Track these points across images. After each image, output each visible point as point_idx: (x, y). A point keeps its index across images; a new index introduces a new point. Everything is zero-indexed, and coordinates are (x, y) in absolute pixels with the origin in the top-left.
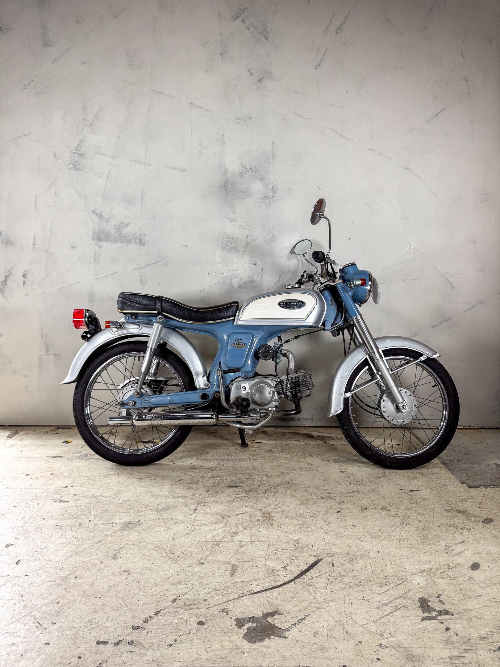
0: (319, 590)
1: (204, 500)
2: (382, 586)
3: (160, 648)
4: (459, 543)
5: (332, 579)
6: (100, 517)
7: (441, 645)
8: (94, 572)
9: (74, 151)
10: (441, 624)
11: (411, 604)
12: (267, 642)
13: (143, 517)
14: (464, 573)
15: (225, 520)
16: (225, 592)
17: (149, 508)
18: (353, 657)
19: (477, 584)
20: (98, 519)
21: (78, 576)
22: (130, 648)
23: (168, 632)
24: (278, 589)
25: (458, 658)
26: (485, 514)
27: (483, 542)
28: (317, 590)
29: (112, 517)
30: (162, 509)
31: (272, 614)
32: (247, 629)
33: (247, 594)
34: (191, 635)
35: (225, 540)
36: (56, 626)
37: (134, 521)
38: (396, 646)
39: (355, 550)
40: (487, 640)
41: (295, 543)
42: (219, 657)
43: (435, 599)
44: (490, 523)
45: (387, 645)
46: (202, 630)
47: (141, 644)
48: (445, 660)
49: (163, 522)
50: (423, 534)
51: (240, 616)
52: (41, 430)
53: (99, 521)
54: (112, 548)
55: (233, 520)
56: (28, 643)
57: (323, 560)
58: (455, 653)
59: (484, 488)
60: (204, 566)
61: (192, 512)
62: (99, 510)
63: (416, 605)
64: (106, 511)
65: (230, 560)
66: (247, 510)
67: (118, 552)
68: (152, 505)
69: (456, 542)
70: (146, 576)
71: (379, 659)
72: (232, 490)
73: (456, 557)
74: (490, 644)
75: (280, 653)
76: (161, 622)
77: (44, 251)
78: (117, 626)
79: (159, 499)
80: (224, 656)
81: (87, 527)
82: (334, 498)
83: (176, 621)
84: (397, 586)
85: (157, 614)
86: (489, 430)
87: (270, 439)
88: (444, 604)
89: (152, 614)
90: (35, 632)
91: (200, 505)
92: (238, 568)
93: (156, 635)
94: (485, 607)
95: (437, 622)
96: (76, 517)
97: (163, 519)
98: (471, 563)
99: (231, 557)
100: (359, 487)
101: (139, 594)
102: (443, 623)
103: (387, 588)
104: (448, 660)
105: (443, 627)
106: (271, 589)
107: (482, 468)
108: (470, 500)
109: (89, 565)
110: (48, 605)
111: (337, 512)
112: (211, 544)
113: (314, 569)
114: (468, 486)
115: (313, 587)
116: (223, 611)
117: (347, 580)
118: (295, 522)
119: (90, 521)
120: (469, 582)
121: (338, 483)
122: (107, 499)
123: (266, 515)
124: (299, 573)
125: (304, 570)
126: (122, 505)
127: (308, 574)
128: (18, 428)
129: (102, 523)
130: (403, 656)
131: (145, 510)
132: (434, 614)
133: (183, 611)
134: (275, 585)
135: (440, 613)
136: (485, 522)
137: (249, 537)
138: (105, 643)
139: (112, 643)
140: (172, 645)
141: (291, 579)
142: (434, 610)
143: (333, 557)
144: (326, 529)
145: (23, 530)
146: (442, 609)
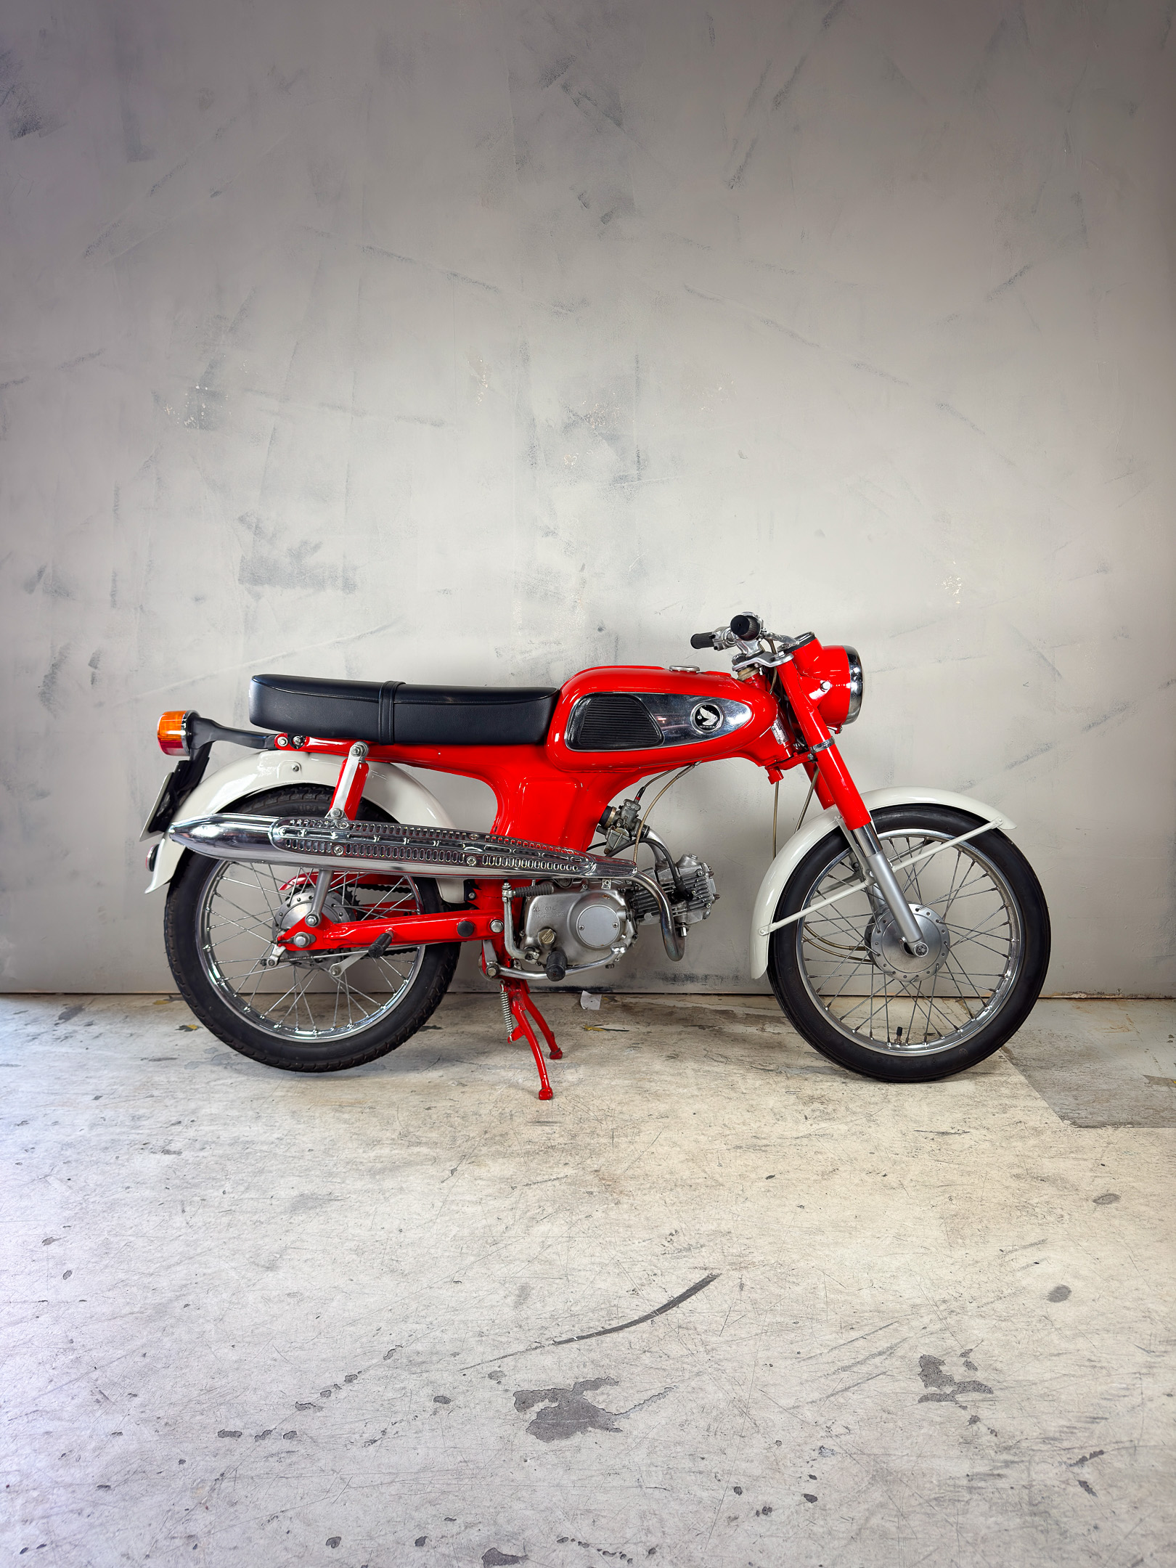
0: (703, 1338)
1: (476, 1151)
2: (843, 1331)
3: (349, 1447)
4: (1032, 1245)
5: (734, 1316)
6: (246, 1184)
7: (955, 1452)
8: (224, 1296)
9: (198, 387)
10: (960, 1409)
11: (902, 1369)
12: (577, 1438)
13: (338, 1186)
14: (1032, 1307)
15: (517, 1192)
16: (499, 1338)
17: (354, 1167)
18: (757, 1472)
19: (1056, 1329)
20: (242, 1188)
21: (191, 1303)
22: (287, 1444)
23: (369, 1416)
24: (614, 1335)
25: (987, 1478)
26: (1100, 1187)
27: (1084, 1244)
28: (699, 1337)
29: (271, 1186)
30: (382, 1171)
31: (595, 1384)
32: (538, 1413)
33: (547, 1343)
34: (419, 1423)
35: (512, 1233)
36: (137, 1401)
37: (320, 1193)
38: (855, 1450)
39: (795, 1257)
40: (1057, 1444)
41: (664, 1240)
42: (471, 1467)
43: (955, 1359)
44: (1108, 1204)
45: (836, 1449)
46: (443, 1413)
47: (311, 1438)
48: (957, 1481)
49: (382, 1197)
50: (953, 1225)
51: (526, 1386)
52: (133, 1004)
53: (243, 1192)
54: (267, 1247)
55: (533, 1195)
56: (78, 1433)
57: (721, 1277)
58: (982, 1468)
59: (1110, 1130)
60: (459, 1286)
61: (446, 1177)
62: (246, 1170)
63: (911, 1371)
64: (261, 1171)
65: (518, 1275)
66: (569, 1171)
67: (278, 1256)
68: (362, 1160)
69: (1023, 1244)
70: (334, 1304)
71: (812, 1477)
72: (539, 1130)
73: (1019, 1274)
74: (1062, 1452)
75: (603, 1460)
76: (357, 1396)
77: (136, 609)
78: (264, 1402)
79: (378, 1147)
80: (482, 1465)
81: (216, 1204)
82: (763, 1148)
83: (390, 1395)
84: (877, 1331)
85: (349, 1379)
86: (1148, 1002)
87: (638, 1023)
88: (976, 1369)
89: (340, 1379)
90: (93, 1412)
91: (464, 1162)
92: (534, 1291)
93: (344, 1421)
94: (1065, 1378)
95: (953, 1404)
96: (196, 1186)
97: (381, 1191)
98: (1051, 1286)
99: (520, 1269)
100: (823, 1125)
101: (316, 1340)
102: (965, 1408)
103: (854, 1334)
104: (965, 1482)
105: (966, 1415)
106: (599, 1334)
107: (1115, 1086)
108: (1072, 1155)
109: (217, 1283)
110: (123, 1359)
111: (767, 1178)
112: (481, 1241)
113: (700, 1295)
114: (1074, 1123)
115: (691, 1332)
116: (491, 1376)
117: (769, 1318)
118: (669, 1197)
119: (224, 1193)
120: (1040, 1326)
121: (778, 1117)
122: (265, 1148)
123: (608, 1183)
124: (665, 1302)
125: (675, 1296)
126: (296, 1160)
127: (684, 1304)
128: (84, 998)
129: (251, 1196)
130: (867, 1472)
131: (344, 1170)
132: (948, 1390)
133: (405, 1375)
134: (609, 1327)
135: (963, 1387)
136: (1101, 1201)
137: (566, 1228)
138: (235, 1434)
139: (251, 1436)
140: (375, 1441)
141: (645, 1314)
142: (950, 1380)
143: (744, 1272)
144: (736, 1212)
145: (82, 1209)
146: (968, 1380)
